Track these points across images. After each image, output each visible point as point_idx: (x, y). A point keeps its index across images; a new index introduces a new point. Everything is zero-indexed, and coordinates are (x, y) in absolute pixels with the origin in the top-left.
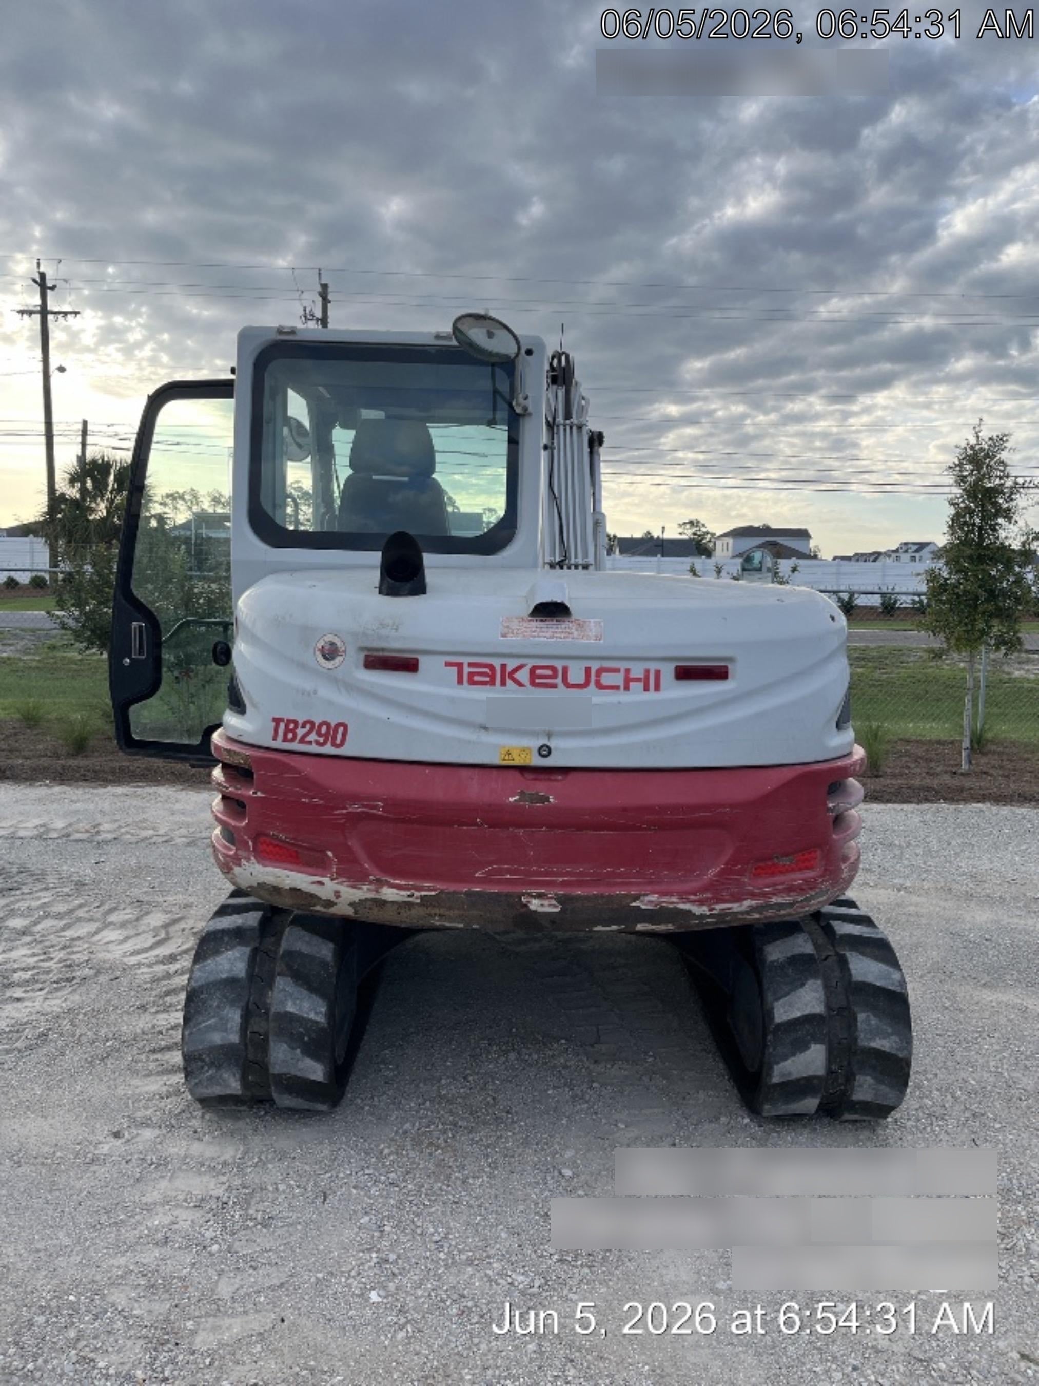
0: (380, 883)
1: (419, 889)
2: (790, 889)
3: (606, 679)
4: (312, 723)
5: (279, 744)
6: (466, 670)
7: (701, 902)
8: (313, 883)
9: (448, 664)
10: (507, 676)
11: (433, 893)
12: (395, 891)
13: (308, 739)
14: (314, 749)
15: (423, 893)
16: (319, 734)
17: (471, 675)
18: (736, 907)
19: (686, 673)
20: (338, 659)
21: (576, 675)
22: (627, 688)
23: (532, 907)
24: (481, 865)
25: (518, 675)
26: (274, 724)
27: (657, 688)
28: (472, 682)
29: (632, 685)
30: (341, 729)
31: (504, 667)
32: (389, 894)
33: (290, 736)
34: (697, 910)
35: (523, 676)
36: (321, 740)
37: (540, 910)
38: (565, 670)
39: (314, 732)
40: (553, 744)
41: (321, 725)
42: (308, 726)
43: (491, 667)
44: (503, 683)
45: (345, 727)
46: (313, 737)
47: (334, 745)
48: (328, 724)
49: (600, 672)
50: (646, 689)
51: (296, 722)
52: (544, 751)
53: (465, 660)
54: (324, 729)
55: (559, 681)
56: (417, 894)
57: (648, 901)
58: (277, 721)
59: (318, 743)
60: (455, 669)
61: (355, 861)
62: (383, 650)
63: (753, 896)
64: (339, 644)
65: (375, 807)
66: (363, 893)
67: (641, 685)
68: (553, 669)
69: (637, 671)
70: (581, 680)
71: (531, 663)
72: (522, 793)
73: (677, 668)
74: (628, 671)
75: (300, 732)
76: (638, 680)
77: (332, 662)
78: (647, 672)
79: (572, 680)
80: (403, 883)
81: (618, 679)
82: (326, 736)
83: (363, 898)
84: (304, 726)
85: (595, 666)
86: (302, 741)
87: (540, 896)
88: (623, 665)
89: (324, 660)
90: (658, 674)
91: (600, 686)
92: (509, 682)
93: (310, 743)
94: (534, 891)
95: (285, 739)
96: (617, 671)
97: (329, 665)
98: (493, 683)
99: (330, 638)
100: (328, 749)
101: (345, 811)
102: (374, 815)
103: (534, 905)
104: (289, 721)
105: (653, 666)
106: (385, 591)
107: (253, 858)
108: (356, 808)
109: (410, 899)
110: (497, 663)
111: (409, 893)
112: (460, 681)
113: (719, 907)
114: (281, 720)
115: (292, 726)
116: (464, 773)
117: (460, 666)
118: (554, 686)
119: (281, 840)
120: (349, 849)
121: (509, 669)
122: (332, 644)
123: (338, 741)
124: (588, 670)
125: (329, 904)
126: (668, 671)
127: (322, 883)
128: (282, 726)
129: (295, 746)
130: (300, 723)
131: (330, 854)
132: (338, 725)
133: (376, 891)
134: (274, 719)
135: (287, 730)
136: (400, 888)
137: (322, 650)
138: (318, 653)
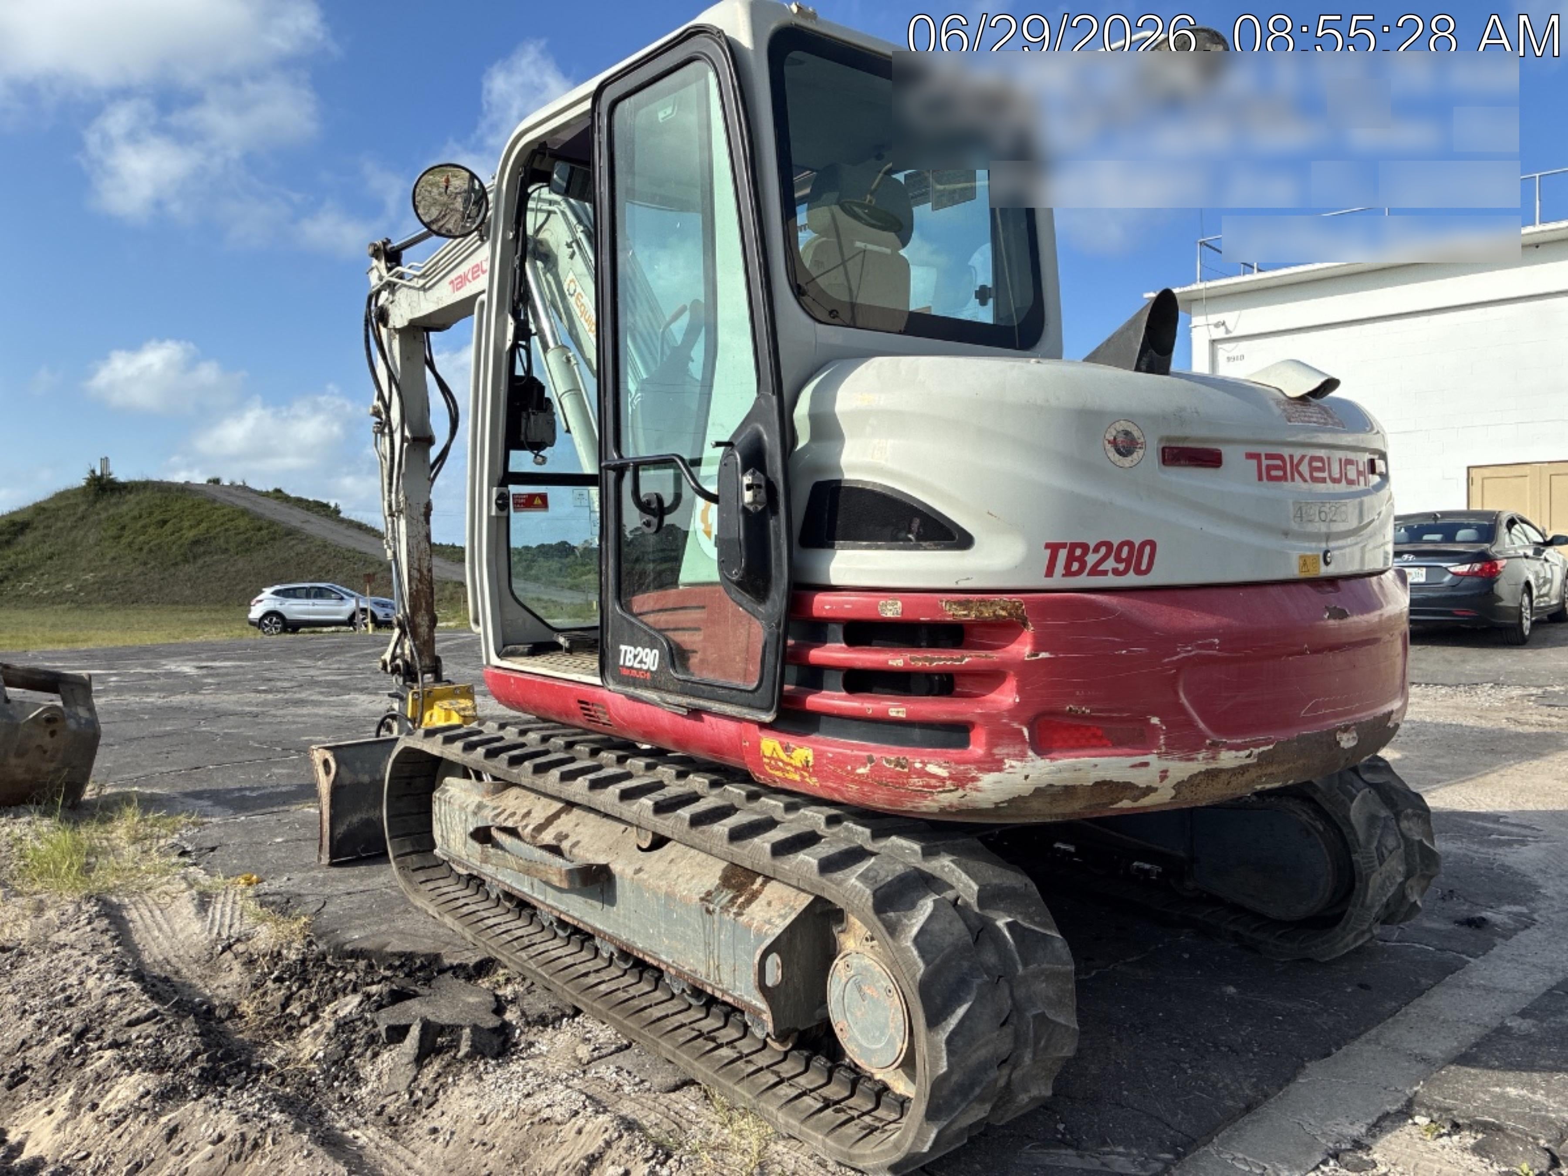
0: (1215, 746)
1: (1257, 746)
3: (1350, 472)
4: (1108, 545)
5: (1058, 580)
6: (1265, 462)
8: (1133, 766)
9: (1250, 456)
10: (1295, 469)
11: (1271, 747)
12: (1233, 753)
13: (1101, 568)
14: (1111, 581)
15: (1260, 749)
16: (1118, 560)
17: (1268, 468)
20: (1136, 456)
22: (1359, 482)
23: (1342, 744)
24: (1305, 702)
26: (1048, 552)
28: (1271, 478)
29: (1360, 479)
30: (1148, 549)
31: (1291, 457)
32: (1228, 759)
33: (1075, 566)
35: (1304, 468)
36: (1121, 567)
37: (1347, 745)
38: (1329, 462)
39: (1111, 560)
40: (1328, 550)
41: (1121, 546)
42: (1103, 550)
43: (1282, 458)
44: (1293, 479)
45: (1153, 544)
46: (1110, 564)
47: (1138, 572)
48: (1130, 544)
49: (1346, 464)
51: (1085, 547)
53: (1263, 450)
54: (1124, 554)
55: (1326, 474)
56: (1256, 751)
58: (1055, 549)
59: (1116, 572)
60: (1254, 463)
61: (1187, 723)
62: (1186, 439)
64: (1136, 433)
65: (1211, 646)
66: (1198, 765)
67: (1363, 480)
68: (1322, 460)
69: (1361, 463)
70: (1338, 473)
72: (1329, 610)
74: (1357, 463)
75: (1091, 559)
76: (1362, 473)
77: (1130, 458)
80: (1239, 741)
81: (1353, 472)
82: (1128, 561)
83: (1185, 776)
84: (1096, 550)
85: (1343, 457)
86: (1094, 572)
87: (1345, 729)
88: (1355, 457)
89: (1117, 456)
91: (1346, 479)
92: (1296, 475)
93: (1105, 573)
94: (1343, 724)
95: (1068, 573)
96: (1353, 463)
97: (1127, 462)
98: (1284, 478)
99: (1122, 425)
100: (1131, 579)
101: (1175, 658)
102: (1210, 656)
103: (1343, 740)
104: (1074, 546)
107: (1030, 753)
108: (1190, 651)
109: (1248, 761)
110: (1286, 452)
111: (1248, 752)
112: (1260, 479)
114: (1063, 546)
115: (1078, 552)
116: (1273, 591)
117: (1258, 457)
119: (1083, 716)
120: (1181, 709)
121: (1295, 461)
122: (1127, 433)
123: (1144, 567)
124: (1340, 462)
125: (1149, 790)
127: (1146, 764)
128: (1063, 554)
129: (1084, 580)
130: (1092, 547)
131: (1155, 720)
132: (1143, 545)
133: (1213, 758)
134: (1048, 546)
135: (1071, 558)
136: (1238, 748)
137: (1114, 442)
138: (1109, 447)
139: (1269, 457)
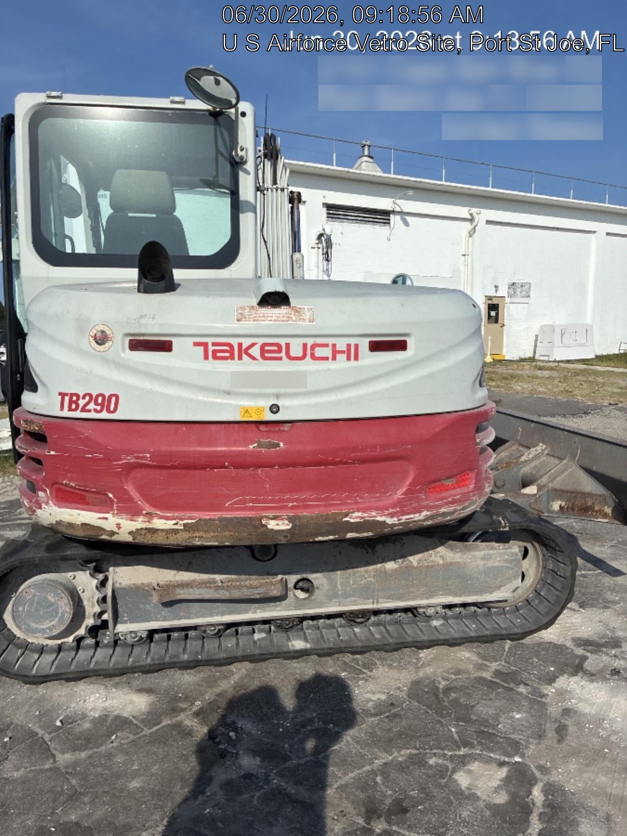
0: (150, 515)
1: (183, 519)
2: (453, 502)
3: (319, 352)
4: (90, 395)
5: (66, 413)
6: (211, 348)
7: (392, 515)
8: (100, 518)
9: (196, 344)
10: (243, 352)
11: (194, 521)
12: (163, 521)
13: (88, 408)
14: (93, 415)
15: (185, 521)
16: (96, 403)
17: (214, 352)
18: (417, 517)
19: (376, 347)
20: (107, 345)
21: (296, 351)
22: (334, 358)
23: (270, 527)
24: (229, 498)
25: (250, 351)
26: (60, 397)
27: (356, 358)
28: (215, 357)
29: (338, 356)
30: (113, 399)
31: (240, 345)
32: (159, 524)
33: (74, 406)
34: (389, 521)
35: (255, 351)
36: (99, 408)
37: (277, 528)
38: (288, 345)
39: (92, 403)
40: (280, 403)
41: (98, 396)
42: (87, 398)
43: (230, 345)
44: (240, 358)
45: (117, 397)
46: (92, 406)
47: (109, 411)
48: (103, 396)
49: (314, 347)
50: (349, 359)
51: (78, 396)
52: (275, 409)
53: (210, 340)
54: (100, 400)
55: (283, 354)
56: (182, 522)
57: (355, 517)
58: (63, 395)
59: (96, 411)
60: (201, 348)
61: (130, 499)
62: (144, 335)
63: (428, 508)
64: (108, 332)
65: (144, 458)
66: (139, 523)
67: (344, 356)
68: (279, 345)
69: (341, 345)
70: (300, 354)
71: (261, 341)
72: (259, 442)
73: (371, 343)
74: (334, 346)
75: (82, 402)
76: (342, 352)
77: (103, 346)
78: (349, 346)
79: (293, 354)
80: (169, 515)
81: (327, 352)
82: (102, 405)
83: (139, 528)
84: (84, 398)
85: (310, 342)
86: (84, 410)
87: (275, 518)
88: (330, 341)
89: (96, 345)
90: (357, 346)
91: (313, 357)
92: (244, 356)
93: (89, 411)
94: (271, 515)
95: (70, 409)
96: (326, 345)
97: (101, 348)
98: (232, 357)
99: (100, 327)
100: (104, 415)
101: (120, 463)
102: (144, 463)
103: (272, 525)
104: (72, 395)
105: (352, 341)
106: (142, 290)
107: (50, 502)
108: (131, 459)
109: (176, 527)
110: (234, 342)
111: (175, 522)
112: (206, 357)
113: (404, 518)
114: (67, 394)
115: (74, 398)
116: (214, 427)
117: (205, 345)
118: (280, 359)
119: (71, 487)
120: (126, 492)
121: (244, 347)
122: (103, 332)
123: (112, 408)
124: (305, 345)
125: (113, 533)
126: (364, 344)
127: (106, 519)
128: (67, 399)
129: (78, 414)
130: (81, 396)
131: (111, 495)
132: (111, 396)
133: (149, 522)
134: (60, 394)
135: (71, 402)
136: (167, 518)
137: (95, 337)
138: (92, 339)
139: (214, 344)
